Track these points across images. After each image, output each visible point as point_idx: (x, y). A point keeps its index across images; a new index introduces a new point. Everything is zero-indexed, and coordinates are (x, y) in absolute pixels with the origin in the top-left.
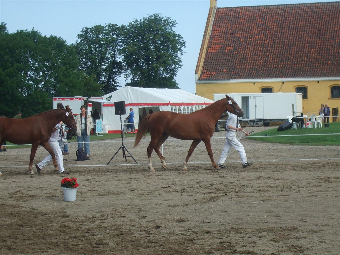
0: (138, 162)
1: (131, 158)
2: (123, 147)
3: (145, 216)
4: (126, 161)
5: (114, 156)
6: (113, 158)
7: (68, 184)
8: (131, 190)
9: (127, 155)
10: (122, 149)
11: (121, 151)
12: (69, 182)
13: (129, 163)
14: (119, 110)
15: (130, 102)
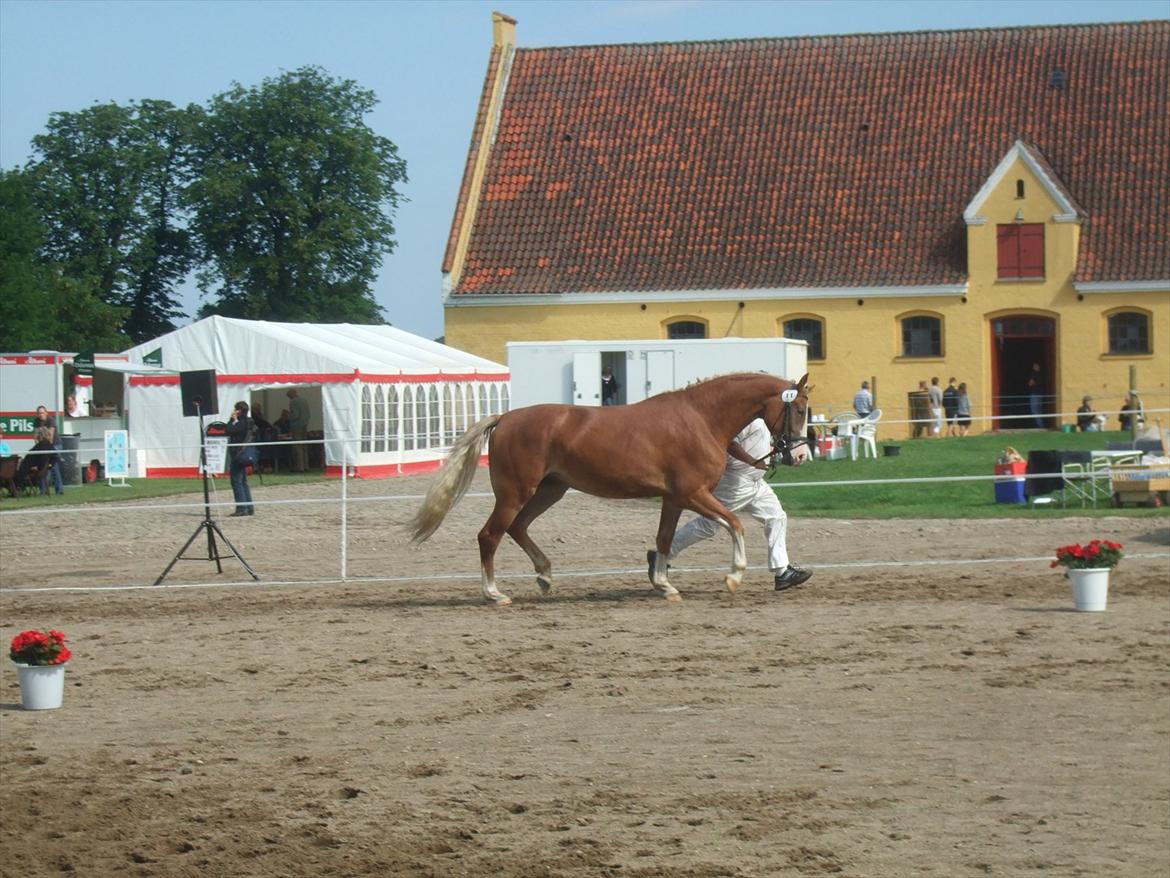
0: (259, 576)
1: (236, 564)
2: (210, 526)
3: (305, 758)
4: (220, 571)
5: (179, 556)
6: (174, 561)
7: (36, 652)
8: (246, 671)
9: (221, 553)
10: (205, 529)
11: (204, 536)
12: (39, 644)
13: (229, 578)
14: (197, 400)
15: (220, 371)
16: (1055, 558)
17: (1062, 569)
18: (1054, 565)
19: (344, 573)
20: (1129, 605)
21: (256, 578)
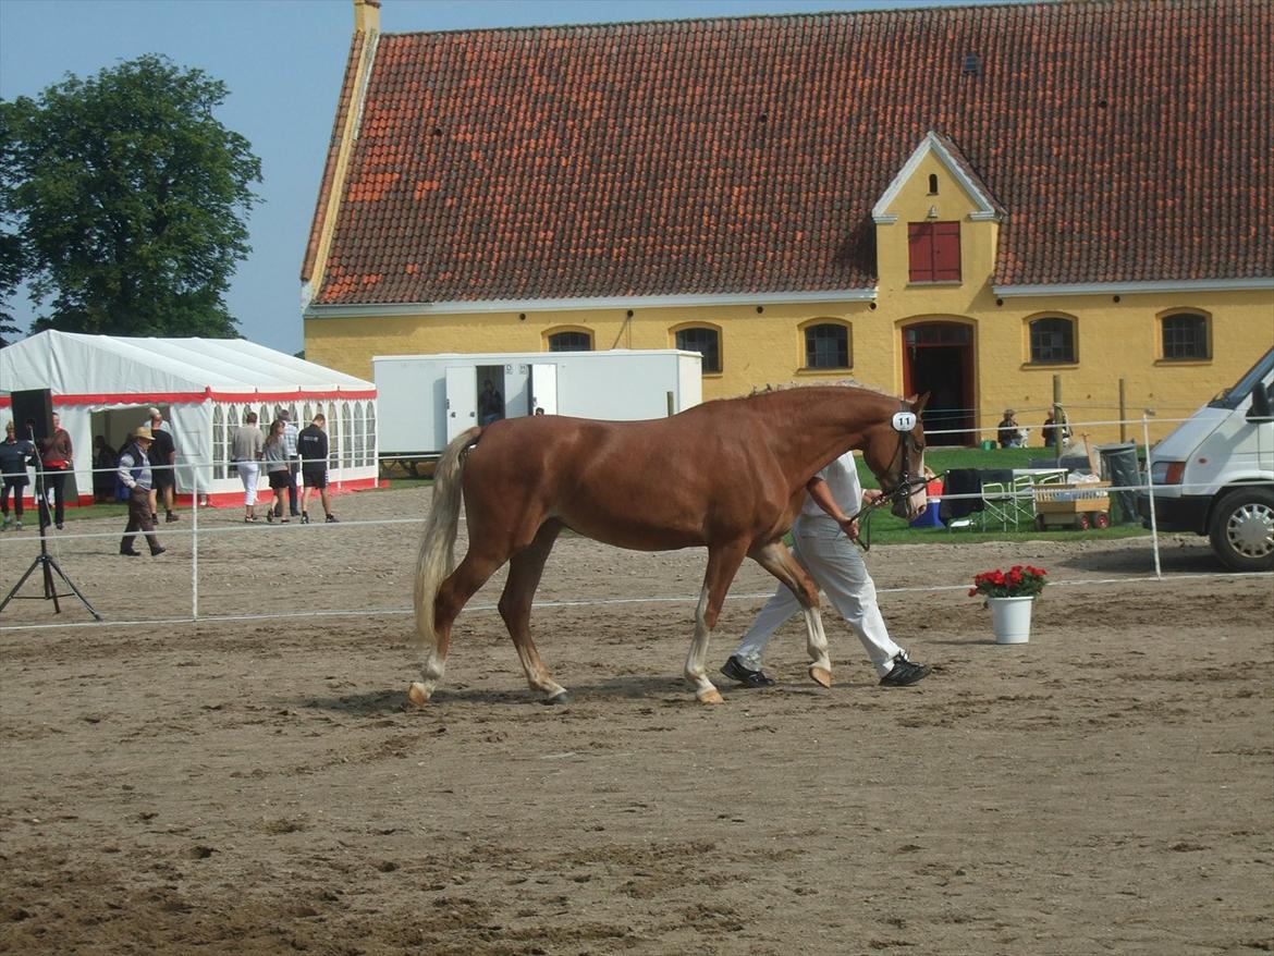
0: (102, 615)
1: (76, 602)
2: (46, 561)
3: (152, 815)
4: (58, 611)
5: (12, 594)
6: (7, 601)
8: (87, 720)
9: (58, 591)
10: (41, 565)
11: (39, 573)
13: (68, 618)
14: (30, 422)
15: (56, 391)
16: (974, 587)
17: (981, 598)
18: (972, 593)
19: (195, 612)
20: (1053, 637)
21: (98, 618)
